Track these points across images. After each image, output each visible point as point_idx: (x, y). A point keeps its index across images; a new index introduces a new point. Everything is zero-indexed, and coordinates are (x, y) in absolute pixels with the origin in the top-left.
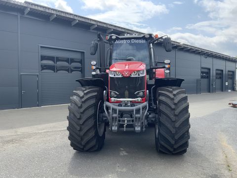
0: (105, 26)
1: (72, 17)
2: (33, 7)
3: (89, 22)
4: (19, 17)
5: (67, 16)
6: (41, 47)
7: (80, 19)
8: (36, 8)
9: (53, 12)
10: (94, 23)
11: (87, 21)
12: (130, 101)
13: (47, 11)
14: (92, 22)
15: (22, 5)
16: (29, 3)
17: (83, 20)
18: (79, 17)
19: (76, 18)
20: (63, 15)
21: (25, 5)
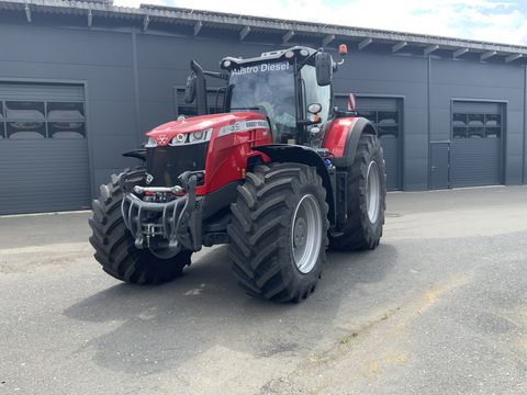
0: (314, 30)
1: (235, 22)
2: (156, 13)
3: (277, 26)
4: (134, 36)
5: (226, 21)
6: (179, 90)
7: (254, 24)
8: (162, 14)
9: (195, 17)
10: (287, 27)
11: (271, 26)
12: (168, 192)
13: (184, 17)
14: (283, 27)
15: (134, 12)
16: (148, 7)
17: (263, 25)
18: (253, 18)
19: (245, 22)
20: (216, 20)
21: (140, 12)
